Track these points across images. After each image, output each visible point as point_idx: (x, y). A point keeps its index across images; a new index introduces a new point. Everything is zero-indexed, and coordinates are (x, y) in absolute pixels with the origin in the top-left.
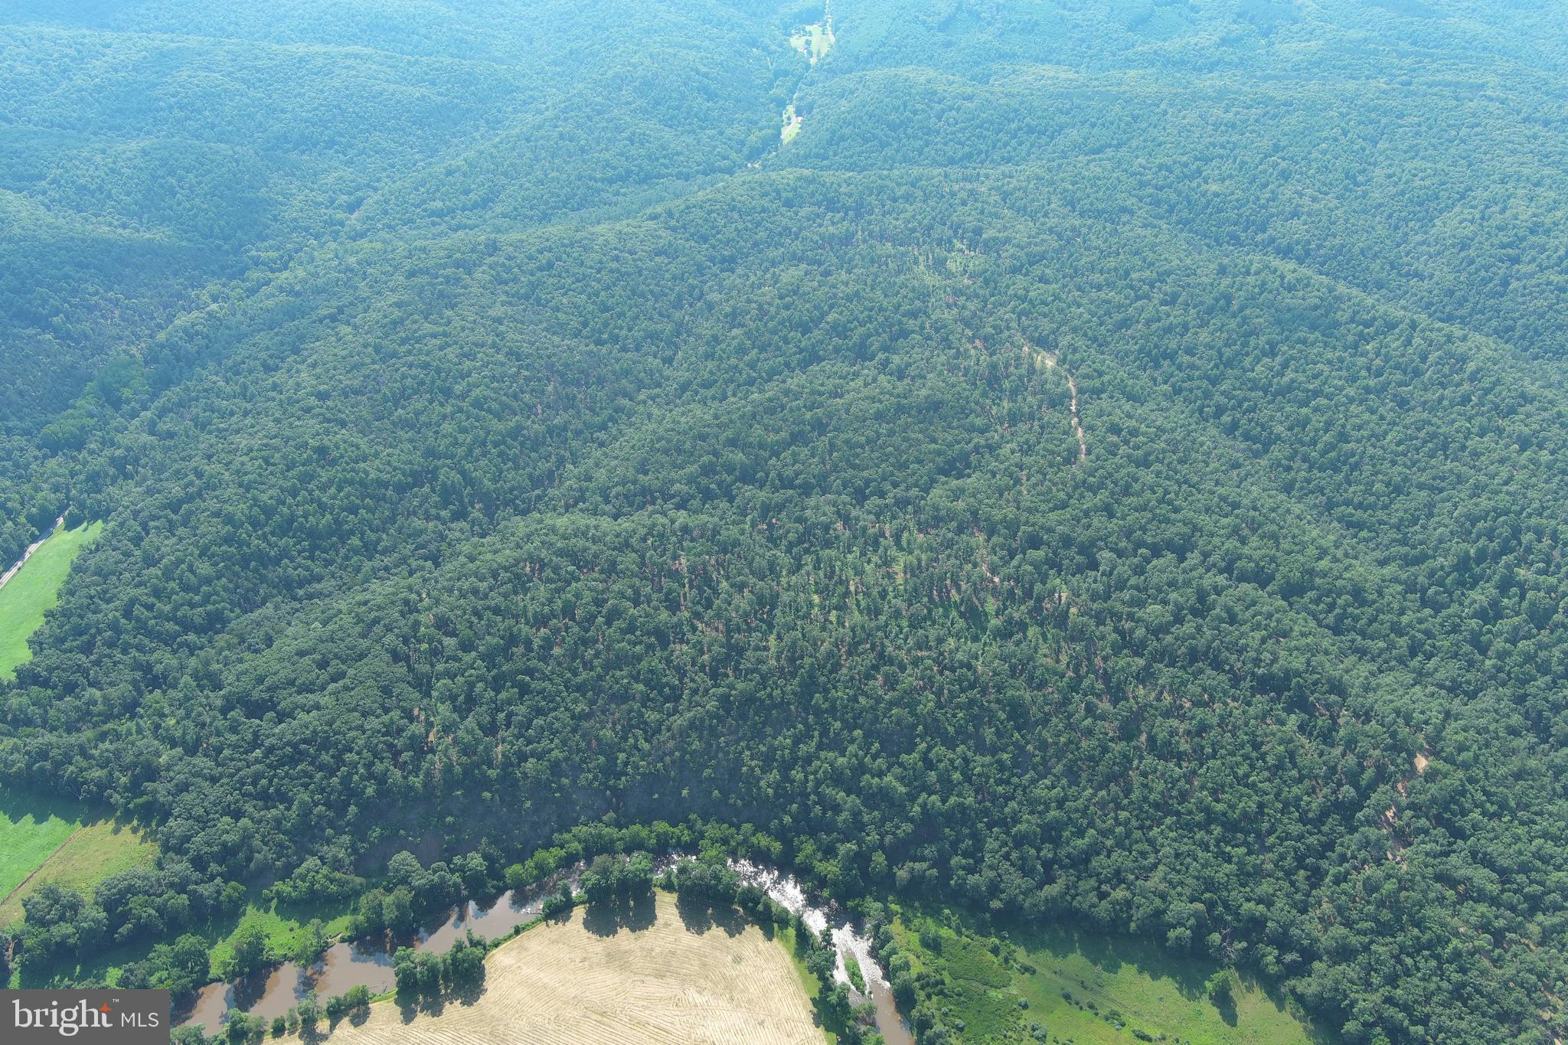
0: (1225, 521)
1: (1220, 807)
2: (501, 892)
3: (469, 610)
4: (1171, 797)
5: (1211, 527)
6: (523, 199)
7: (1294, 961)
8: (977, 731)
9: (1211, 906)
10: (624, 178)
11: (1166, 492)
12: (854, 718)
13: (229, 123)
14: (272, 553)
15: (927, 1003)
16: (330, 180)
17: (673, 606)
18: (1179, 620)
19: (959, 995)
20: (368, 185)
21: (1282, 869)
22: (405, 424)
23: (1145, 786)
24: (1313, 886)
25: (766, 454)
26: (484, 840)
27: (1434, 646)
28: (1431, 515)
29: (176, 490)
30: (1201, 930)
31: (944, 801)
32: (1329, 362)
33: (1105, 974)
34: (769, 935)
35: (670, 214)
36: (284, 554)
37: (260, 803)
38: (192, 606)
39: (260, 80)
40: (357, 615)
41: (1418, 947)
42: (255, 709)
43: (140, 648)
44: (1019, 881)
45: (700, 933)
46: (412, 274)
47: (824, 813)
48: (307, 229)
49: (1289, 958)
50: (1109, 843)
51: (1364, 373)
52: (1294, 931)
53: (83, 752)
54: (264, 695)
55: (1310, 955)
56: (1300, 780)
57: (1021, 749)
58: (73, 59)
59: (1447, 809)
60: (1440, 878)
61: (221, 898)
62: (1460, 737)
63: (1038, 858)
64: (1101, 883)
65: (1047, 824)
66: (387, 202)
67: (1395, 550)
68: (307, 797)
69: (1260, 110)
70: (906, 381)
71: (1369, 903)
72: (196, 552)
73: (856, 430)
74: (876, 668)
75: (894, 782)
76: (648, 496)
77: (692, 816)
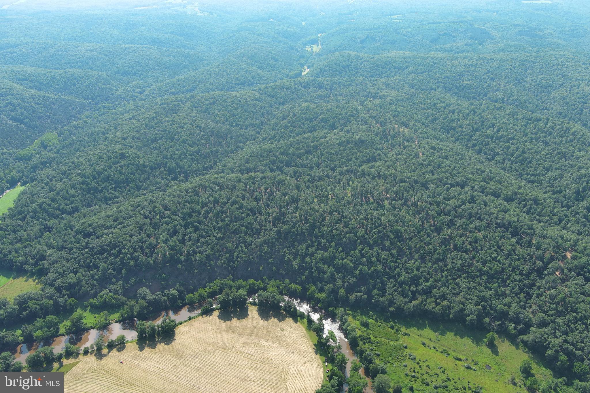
0: (478, 176)
1: (486, 269)
2: (183, 306)
3: (176, 202)
4: (465, 266)
5: (474, 178)
6: (205, 89)
7: (522, 328)
8: (382, 243)
9: (484, 307)
10: (243, 84)
11: (455, 167)
12: (332, 239)
13: (98, 67)
14: (100, 188)
15: (364, 346)
16: (134, 84)
17: (257, 200)
18: (463, 203)
19: (378, 343)
20: (148, 86)
21: (514, 293)
22: (155, 149)
23: (453, 263)
24: (527, 299)
25: (296, 157)
26: (178, 285)
27: (569, 220)
28: (562, 178)
29: (64, 168)
30: (480, 317)
31: (369, 269)
32: (516, 130)
33: (440, 336)
34: (296, 321)
36: (105, 188)
37: (86, 269)
38: (66, 205)
39: (110, 55)
40: (131, 204)
41: (576, 321)
42: (87, 235)
43: (44, 219)
44: (402, 299)
45: (267, 320)
46: (162, 104)
47: (319, 275)
48: (124, 98)
49: (519, 327)
50: (439, 285)
51: (530, 133)
52: (520, 316)
53: (16, 251)
54: (91, 230)
55: (528, 325)
56: (519, 259)
57: (401, 249)
58: (43, 48)
59: (582, 270)
60: (582, 293)
61: (67, 303)
62: (585, 245)
63: (409, 290)
64: (436, 299)
65: (412, 277)
66: (154, 90)
67: (548, 189)
68: (105, 266)
69: (481, 61)
70: (350, 133)
71: (553, 304)
72: (70, 187)
73: (331, 149)
74: (341, 220)
75: (348, 262)
76: (249, 170)
77: (264, 278)
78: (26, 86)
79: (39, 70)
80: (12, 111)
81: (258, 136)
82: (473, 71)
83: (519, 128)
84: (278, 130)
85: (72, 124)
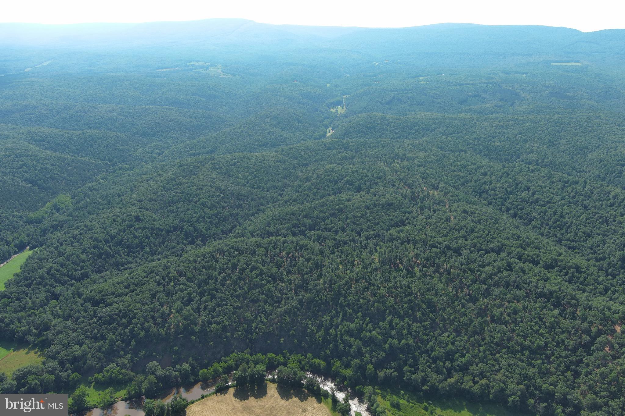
0: (514, 242)
1: (527, 343)
2: (196, 382)
3: (192, 267)
4: (504, 340)
5: (510, 243)
7: (571, 412)
8: (413, 313)
9: (528, 387)
10: (266, 145)
11: (489, 232)
12: (358, 309)
13: (117, 128)
14: (112, 253)
16: (152, 145)
17: (279, 266)
18: (500, 271)
20: (167, 148)
21: (560, 371)
22: (172, 211)
23: (491, 336)
24: (575, 378)
25: (320, 221)
26: (191, 359)
27: (615, 290)
28: (604, 244)
30: (524, 398)
31: (400, 342)
34: (319, 401)
35: (283, 150)
36: (117, 253)
37: (93, 340)
38: (76, 270)
39: (130, 116)
40: (144, 270)
42: (96, 303)
43: (51, 285)
44: (436, 376)
45: (287, 400)
46: (181, 166)
47: (344, 349)
48: (142, 160)
49: (568, 410)
50: (476, 361)
51: (567, 197)
52: (569, 397)
53: (19, 320)
54: (100, 298)
55: (578, 408)
56: (563, 332)
57: (434, 321)
58: (62, 109)
61: (70, 379)
63: (444, 367)
64: (474, 377)
65: (447, 352)
66: (174, 151)
67: (591, 256)
68: (113, 337)
69: (513, 122)
70: (377, 196)
71: (605, 384)
72: (80, 251)
73: (357, 212)
74: (368, 288)
75: (376, 334)
76: (270, 234)
77: (285, 351)
78: (42, 147)
79: (56, 131)
80: (26, 172)
81: (280, 198)
82: (504, 133)
83: (555, 191)
84: (301, 192)
85: (87, 185)
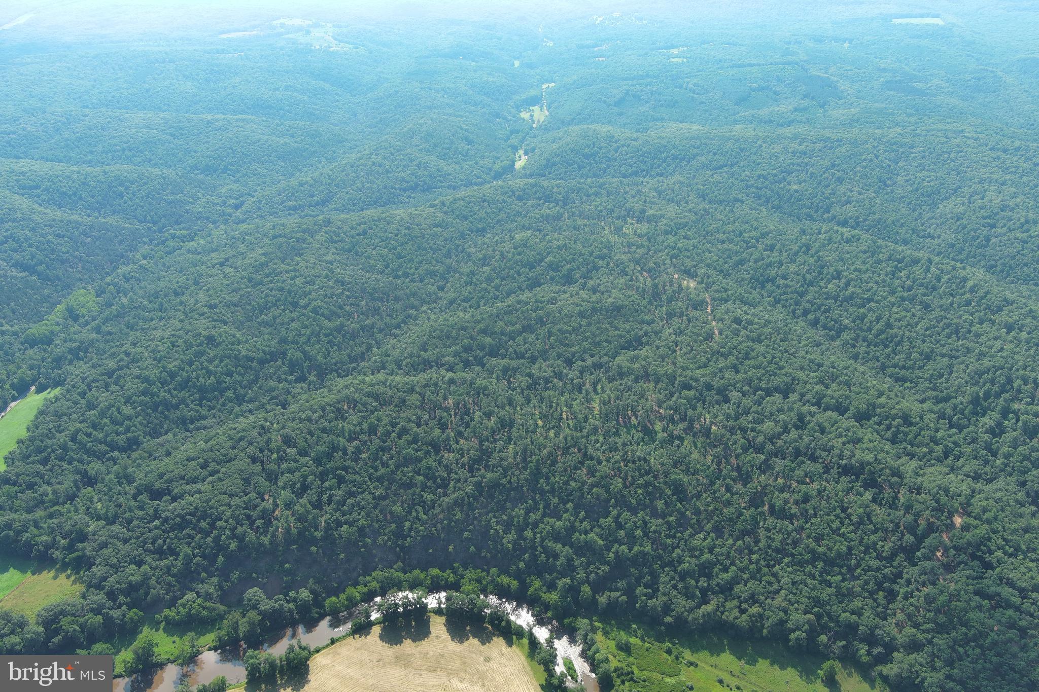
0: (812, 374)
1: (821, 549)
2: (322, 617)
3: (305, 431)
4: (787, 544)
5: (805, 377)
6: (349, 200)
7: (879, 653)
8: (652, 503)
9: (819, 617)
10: (414, 188)
11: (773, 357)
12: (568, 496)
13: (161, 159)
14: (174, 401)
15: (622, 686)
16: (224, 190)
18: (786, 430)
19: (645, 681)
20: (248, 194)
21: (867, 591)
22: (266, 324)
23: (769, 538)
24: (889, 602)
25: (506, 339)
26: (311, 581)
27: (960, 452)
28: (951, 372)
29: (112, 364)
30: (813, 633)
31: (630, 550)
32: (877, 283)
33: (747, 666)
34: (510, 643)
35: (443, 204)
36: (182, 401)
37: (157, 556)
38: (118, 434)
39: (182, 134)
40: (229, 435)
41: (966, 641)
42: (156, 495)
43: (81, 461)
44: (684, 602)
45: (462, 642)
46: (274, 237)
47: (547, 560)
48: (208, 219)
49: (876, 651)
50: (745, 576)
51: (900, 289)
52: (878, 632)
53: (36, 525)
54: (163, 485)
55: (890, 648)
56: (875, 531)
57: (683, 514)
58: (64, 123)
59: (979, 550)
60: (977, 593)
61: (126, 620)
62: (984, 503)
63: (697, 587)
64: (741, 602)
65: (702, 564)
66: (260, 202)
67: (929, 393)
68: (189, 551)
69: (821, 145)
70: (598, 294)
71: (930, 611)
72: (123, 400)
73: (565, 323)
74: (582, 463)
75: (595, 538)
76: (427, 365)
77: (456, 565)
78: (36, 199)
79: (58, 168)
80: (15, 251)
81: (441, 294)
82: (807, 164)
83: (881, 278)
84: (476, 285)
85: (119, 271)
